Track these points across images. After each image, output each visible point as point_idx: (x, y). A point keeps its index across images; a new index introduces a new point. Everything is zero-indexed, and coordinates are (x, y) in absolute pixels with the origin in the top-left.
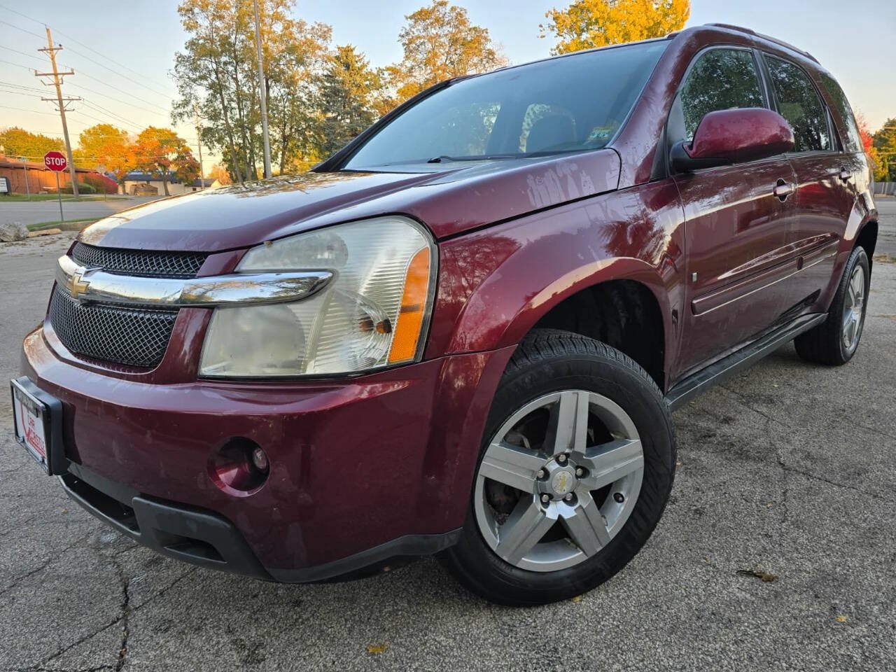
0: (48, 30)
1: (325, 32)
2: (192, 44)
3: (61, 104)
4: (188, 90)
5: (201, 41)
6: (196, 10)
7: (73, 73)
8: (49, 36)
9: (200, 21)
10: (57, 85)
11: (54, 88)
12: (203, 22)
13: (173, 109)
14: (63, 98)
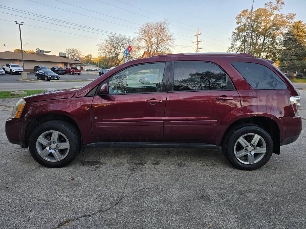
0: (198, 30)
1: (292, 16)
2: (238, 28)
3: (197, 50)
4: (234, 43)
5: (241, 27)
6: (241, 17)
7: (202, 41)
8: (198, 31)
9: (242, 20)
10: (197, 45)
11: (196, 45)
12: (243, 20)
13: (228, 49)
14: (198, 48)
